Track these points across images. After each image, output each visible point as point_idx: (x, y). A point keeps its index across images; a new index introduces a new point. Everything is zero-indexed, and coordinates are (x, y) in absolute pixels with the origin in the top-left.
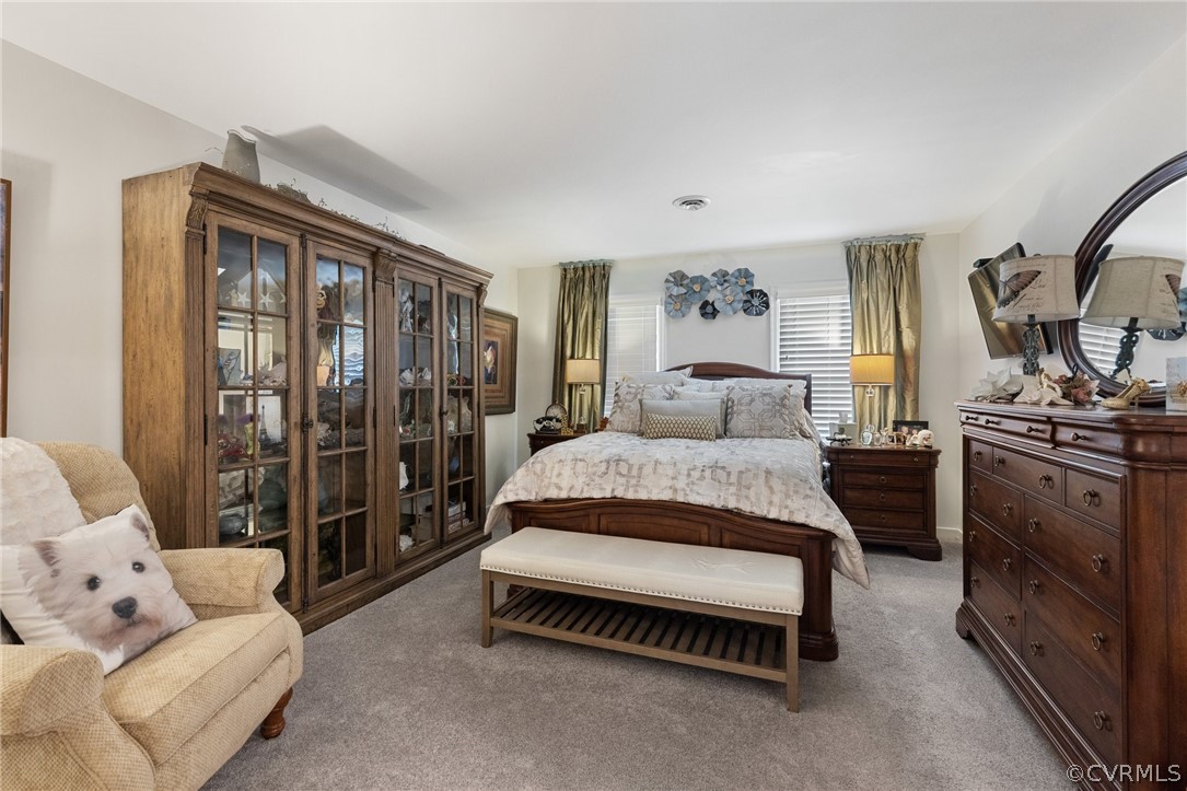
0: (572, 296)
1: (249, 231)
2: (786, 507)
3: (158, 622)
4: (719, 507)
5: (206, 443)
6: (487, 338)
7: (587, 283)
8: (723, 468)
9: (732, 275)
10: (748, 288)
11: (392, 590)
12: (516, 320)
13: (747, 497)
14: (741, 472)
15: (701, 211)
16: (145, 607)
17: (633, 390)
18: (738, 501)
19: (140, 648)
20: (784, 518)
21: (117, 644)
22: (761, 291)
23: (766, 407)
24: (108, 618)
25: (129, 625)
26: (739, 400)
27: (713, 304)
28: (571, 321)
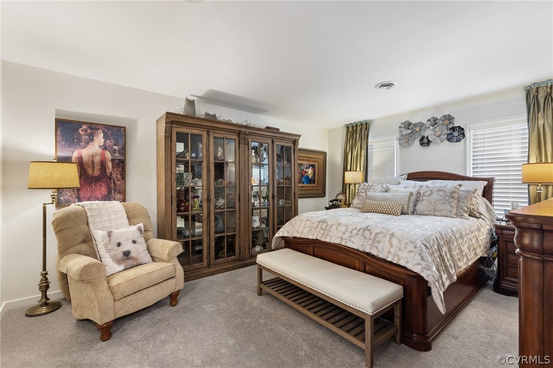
0: (351, 140)
1: (187, 132)
2: (398, 256)
3: (137, 260)
4: (362, 250)
5: (172, 205)
6: (299, 162)
7: (358, 133)
8: (370, 230)
9: (440, 119)
10: (451, 126)
11: (246, 266)
12: (325, 153)
13: (377, 248)
14: (377, 233)
15: (392, 89)
16: (133, 254)
17: (366, 187)
18: (371, 248)
19: (129, 266)
20: (395, 262)
21: (122, 264)
22: (459, 127)
23: (440, 198)
24: (120, 255)
25: (127, 259)
26: (424, 193)
27: (427, 138)
28: (350, 153)
